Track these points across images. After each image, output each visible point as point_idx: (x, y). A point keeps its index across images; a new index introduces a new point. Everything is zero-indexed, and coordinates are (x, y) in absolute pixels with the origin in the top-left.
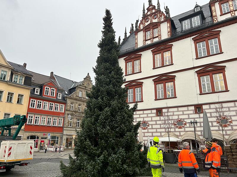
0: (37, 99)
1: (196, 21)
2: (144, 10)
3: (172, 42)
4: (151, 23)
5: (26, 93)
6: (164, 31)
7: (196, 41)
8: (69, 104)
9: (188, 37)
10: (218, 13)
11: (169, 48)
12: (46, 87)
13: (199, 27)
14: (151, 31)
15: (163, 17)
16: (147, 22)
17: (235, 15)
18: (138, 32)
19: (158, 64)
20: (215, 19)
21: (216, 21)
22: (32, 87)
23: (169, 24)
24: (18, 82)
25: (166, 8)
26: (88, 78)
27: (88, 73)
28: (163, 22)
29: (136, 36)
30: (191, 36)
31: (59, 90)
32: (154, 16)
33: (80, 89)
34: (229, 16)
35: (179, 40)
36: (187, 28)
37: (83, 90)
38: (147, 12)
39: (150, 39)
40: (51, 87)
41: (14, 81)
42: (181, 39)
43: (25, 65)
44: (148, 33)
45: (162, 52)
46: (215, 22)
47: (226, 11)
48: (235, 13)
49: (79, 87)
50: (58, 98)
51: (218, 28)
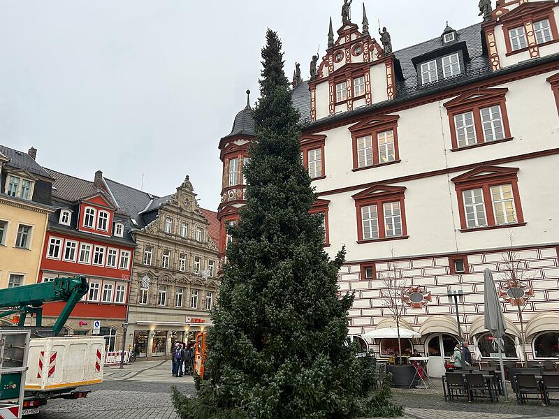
0: (65, 236)
1: (452, 65)
2: (331, 34)
3: (397, 110)
4: (347, 64)
5: (39, 223)
6: (379, 85)
7: (452, 110)
8: (141, 251)
9: (435, 100)
10: (502, 49)
11: (391, 125)
12: (86, 208)
13: (458, 78)
14: (349, 83)
15: (375, 51)
16: (339, 61)
17: (538, 54)
18: (317, 84)
19: (365, 160)
20: (495, 63)
21: (496, 66)
22: (53, 207)
23: (389, 70)
24: (18, 195)
25: (382, 32)
26: (186, 187)
27: (187, 177)
28: (375, 63)
29: (313, 94)
30: (440, 99)
31: (118, 216)
32: (355, 48)
33: (169, 214)
34: (525, 57)
35: (413, 106)
36: (430, 79)
37: (175, 216)
38: (339, 38)
39: (345, 102)
40: (98, 209)
41: (9, 193)
42: (419, 105)
43: (33, 152)
44: (341, 87)
45: (374, 133)
46: (494, 69)
47: (519, 45)
48: (538, 52)
49: (166, 210)
50: (115, 234)
51: (501, 83)
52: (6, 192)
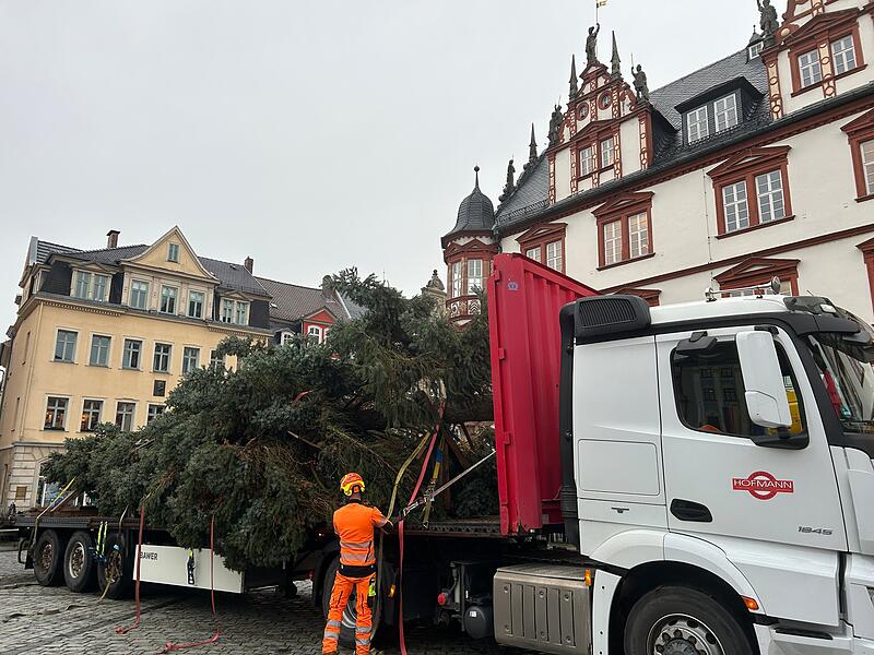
1: (727, 112)
2: (573, 80)
3: (651, 185)
4: (592, 122)
6: (631, 149)
7: (720, 180)
9: (697, 168)
10: (787, 86)
11: (644, 204)
13: (729, 133)
14: (594, 149)
15: (628, 101)
16: (583, 117)
17: (834, 91)
18: (556, 153)
19: (614, 254)
20: (776, 109)
21: (777, 113)
22: (271, 331)
23: (643, 127)
24: (234, 321)
25: (635, 72)
26: (434, 285)
27: (435, 271)
28: (627, 118)
29: (552, 166)
30: (705, 165)
32: (603, 98)
34: (815, 97)
35: (670, 178)
36: (699, 134)
38: (583, 85)
39: (590, 175)
40: (324, 327)
41: (224, 319)
42: (677, 175)
43: (250, 262)
44: (588, 156)
45: (624, 216)
46: (775, 117)
47: (812, 77)
48: (834, 88)
51: (782, 138)
52: (221, 319)
